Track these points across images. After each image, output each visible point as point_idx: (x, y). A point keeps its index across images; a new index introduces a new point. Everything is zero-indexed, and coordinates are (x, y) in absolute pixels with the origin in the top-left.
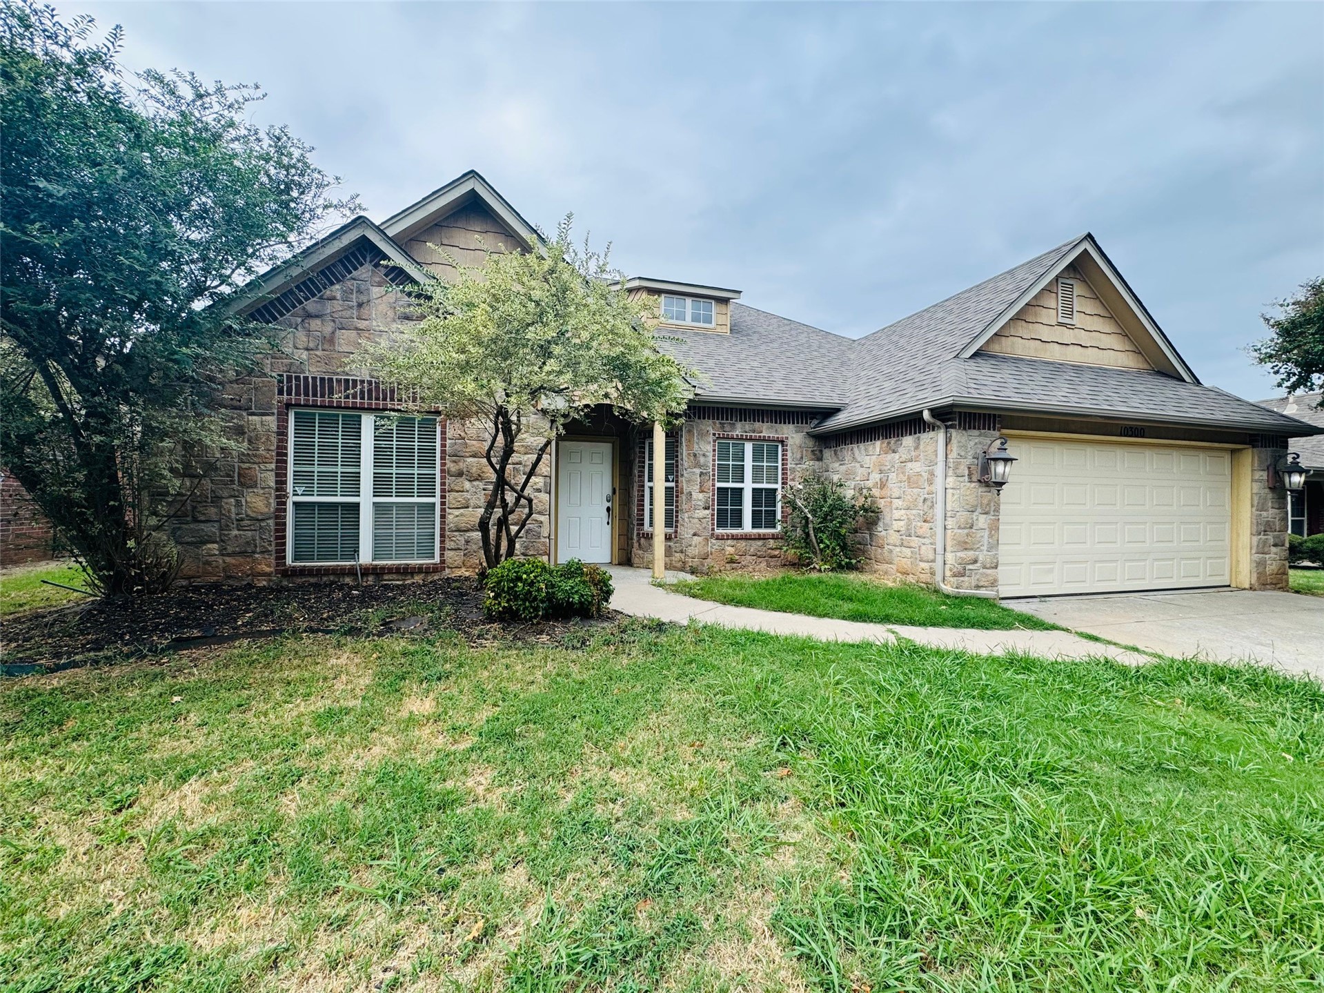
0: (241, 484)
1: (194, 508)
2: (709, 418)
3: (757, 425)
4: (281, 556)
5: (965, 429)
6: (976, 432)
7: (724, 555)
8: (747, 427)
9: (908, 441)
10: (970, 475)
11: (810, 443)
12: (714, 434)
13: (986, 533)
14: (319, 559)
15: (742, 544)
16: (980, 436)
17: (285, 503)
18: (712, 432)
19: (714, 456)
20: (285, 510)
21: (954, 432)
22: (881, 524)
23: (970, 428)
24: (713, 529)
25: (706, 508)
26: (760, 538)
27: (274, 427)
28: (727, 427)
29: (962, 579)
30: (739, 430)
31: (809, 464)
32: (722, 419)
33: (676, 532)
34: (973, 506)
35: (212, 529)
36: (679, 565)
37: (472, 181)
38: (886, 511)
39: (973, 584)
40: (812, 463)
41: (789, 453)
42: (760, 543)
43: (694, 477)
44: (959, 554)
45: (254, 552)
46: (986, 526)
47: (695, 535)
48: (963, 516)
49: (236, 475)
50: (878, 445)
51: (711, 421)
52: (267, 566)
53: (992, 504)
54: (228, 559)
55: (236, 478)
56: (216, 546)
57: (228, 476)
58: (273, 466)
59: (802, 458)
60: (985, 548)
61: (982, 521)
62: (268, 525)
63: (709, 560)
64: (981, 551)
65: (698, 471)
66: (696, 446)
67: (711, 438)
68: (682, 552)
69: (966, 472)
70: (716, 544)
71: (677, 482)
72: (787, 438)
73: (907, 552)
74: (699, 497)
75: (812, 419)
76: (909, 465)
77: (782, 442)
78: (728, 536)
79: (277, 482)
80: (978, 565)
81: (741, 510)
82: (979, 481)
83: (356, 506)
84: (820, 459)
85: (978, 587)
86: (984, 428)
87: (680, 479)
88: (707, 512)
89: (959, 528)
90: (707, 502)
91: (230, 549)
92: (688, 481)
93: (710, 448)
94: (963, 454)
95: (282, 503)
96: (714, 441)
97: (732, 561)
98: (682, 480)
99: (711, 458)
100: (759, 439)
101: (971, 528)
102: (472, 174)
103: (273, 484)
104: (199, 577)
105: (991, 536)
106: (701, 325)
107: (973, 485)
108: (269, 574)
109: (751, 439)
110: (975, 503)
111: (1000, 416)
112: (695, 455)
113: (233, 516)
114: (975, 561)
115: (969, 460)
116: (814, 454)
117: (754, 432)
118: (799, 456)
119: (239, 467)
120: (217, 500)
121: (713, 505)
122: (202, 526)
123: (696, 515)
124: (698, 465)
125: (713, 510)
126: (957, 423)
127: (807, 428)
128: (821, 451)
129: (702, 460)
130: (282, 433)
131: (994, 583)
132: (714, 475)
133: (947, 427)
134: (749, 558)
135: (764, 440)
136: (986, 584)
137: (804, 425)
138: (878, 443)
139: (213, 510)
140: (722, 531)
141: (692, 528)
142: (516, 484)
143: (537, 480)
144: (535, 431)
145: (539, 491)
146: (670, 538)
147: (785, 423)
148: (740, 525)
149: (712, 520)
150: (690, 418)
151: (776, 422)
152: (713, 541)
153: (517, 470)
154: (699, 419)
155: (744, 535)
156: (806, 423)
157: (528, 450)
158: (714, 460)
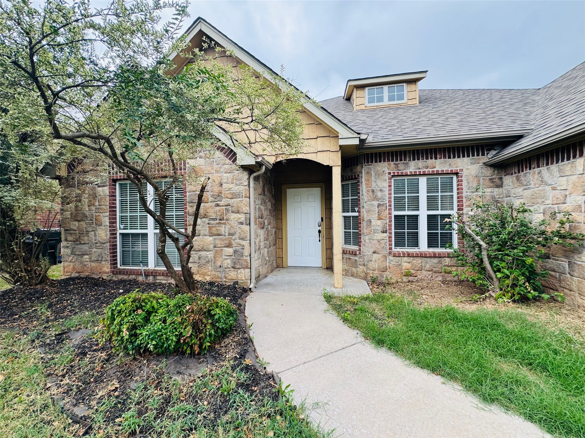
0: (96, 224)
1: (80, 237)
2: (384, 161)
3: (430, 162)
4: (114, 263)
7: (401, 269)
8: (420, 164)
11: (489, 172)
12: (389, 173)
15: (418, 261)
17: (116, 234)
18: (387, 171)
19: (390, 190)
20: (116, 238)
24: (390, 249)
25: (384, 232)
26: (434, 256)
27: (107, 192)
28: (401, 167)
30: (413, 166)
31: (487, 191)
32: (397, 160)
33: (360, 250)
36: (363, 275)
40: (489, 190)
41: (464, 183)
42: (435, 260)
43: (373, 208)
45: (101, 260)
47: (374, 252)
51: (386, 163)
52: (107, 267)
55: (94, 221)
56: (88, 257)
57: (91, 220)
58: (108, 214)
59: (479, 186)
62: (107, 246)
63: (387, 273)
65: (376, 203)
66: (374, 184)
67: (387, 177)
68: (364, 265)
70: (392, 261)
71: (359, 212)
72: (462, 170)
74: (377, 224)
75: (489, 150)
77: (457, 174)
78: (404, 254)
79: (110, 223)
81: (417, 233)
83: (146, 235)
84: (500, 186)
87: (362, 210)
88: (385, 235)
90: (384, 227)
91: (93, 259)
92: (368, 211)
93: (386, 184)
95: (113, 235)
96: (390, 179)
97: (409, 274)
98: (364, 211)
99: (387, 192)
100: (433, 174)
102: (199, 20)
103: (108, 224)
104: (82, 272)
106: (396, 102)
108: (108, 273)
109: (424, 174)
112: (373, 191)
113: (93, 241)
116: (493, 182)
117: (427, 167)
118: (475, 185)
119: (95, 216)
120: (87, 233)
121: (390, 229)
122: (83, 246)
123: (375, 238)
124: (376, 198)
125: (391, 233)
127: (484, 159)
128: (501, 179)
129: (379, 194)
130: (113, 196)
132: (390, 206)
134: (424, 273)
135: (438, 174)
137: (480, 156)
139: (86, 238)
140: (399, 250)
141: (372, 247)
142: (227, 220)
143: (240, 216)
144: (238, 182)
145: (242, 223)
146: (355, 255)
147: (459, 157)
148: (416, 245)
149: (390, 241)
150: (368, 162)
151: (449, 158)
152: (391, 258)
153: (227, 210)
154: (376, 162)
155: (421, 254)
156: (483, 155)
157: (234, 196)
158: (390, 194)
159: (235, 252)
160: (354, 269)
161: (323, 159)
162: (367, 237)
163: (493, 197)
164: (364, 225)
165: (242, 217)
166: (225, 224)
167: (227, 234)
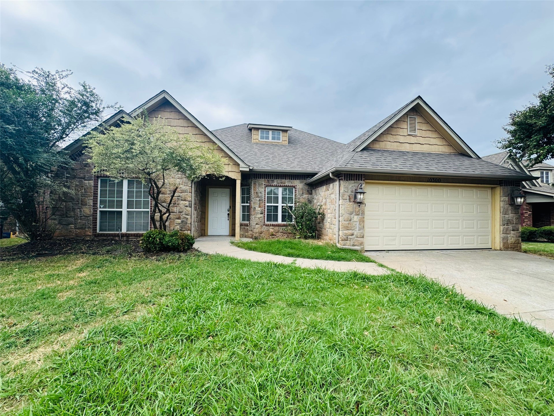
0: (82, 204)
1: (66, 212)
2: (263, 178)
3: (283, 180)
4: (95, 229)
5: (347, 180)
6: (353, 182)
7: (269, 232)
8: (279, 181)
9: (331, 185)
10: (350, 199)
11: (307, 187)
12: (265, 185)
13: (358, 223)
14: (108, 231)
15: (277, 228)
16: (354, 183)
17: (97, 211)
18: (264, 184)
19: (265, 193)
20: (97, 213)
21: (341, 182)
22: (325, 220)
23: (349, 180)
24: (264, 222)
25: (261, 214)
26: (284, 225)
27: (93, 184)
28: (270, 182)
29: (346, 242)
30: (276, 182)
31: (306, 196)
32: (268, 178)
33: (250, 223)
34: (351, 212)
35: (72, 220)
36: (251, 236)
37: (164, 94)
38: (326, 214)
39: (352, 244)
40: (307, 195)
41: (297, 192)
42: (284, 228)
43: (256, 201)
44: (344, 232)
45: (85, 228)
46: (358, 220)
47: (257, 224)
48: (346, 216)
49: (80, 201)
50: (324, 187)
51: (263, 179)
52: (90, 233)
53: (360, 211)
54: (77, 230)
55: (80, 202)
56: (73, 225)
57: (78, 201)
58: (92, 198)
59: (303, 193)
60: (357, 229)
61: (356, 218)
62: (90, 218)
63: (263, 234)
64: (356, 230)
65: (258, 199)
66: (257, 190)
67: (264, 186)
68: (251, 231)
69: (348, 198)
70: (265, 228)
71: (250, 203)
72: (296, 186)
73: (331, 230)
74: (258, 209)
75: (307, 177)
76: (331, 195)
77: (294, 187)
78: (270, 224)
79: (93, 204)
80: (354, 236)
81: (277, 215)
82: (354, 201)
83: (121, 212)
84: (311, 194)
85: (353, 245)
86: (356, 180)
87: (251, 202)
88: (262, 215)
89: (345, 221)
90: (262, 211)
91: (78, 227)
92: (254, 203)
93: (263, 190)
94: (346, 190)
95: (95, 211)
96: (265, 187)
97: (273, 235)
98: (252, 203)
99: (263, 194)
100: (284, 186)
101: (350, 220)
102: (164, 91)
103: (92, 204)
104: (67, 236)
105: (360, 224)
106: (276, 141)
107: (351, 203)
108: (90, 236)
109: (281, 186)
110: (352, 211)
111: (364, 175)
112: (257, 193)
113: (79, 215)
114: (353, 235)
115: (349, 193)
116: (308, 192)
117: (282, 183)
118: (301, 193)
119: (81, 199)
120: (74, 210)
121: (264, 212)
122: (69, 219)
123: (257, 216)
124: (258, 197)
125: (265, 214)
126: (343, 178)
127: (305, 181)
128: (311, 191)
129: (260, 195)
130: (96, 186)
131: (362, 244)
132: (265, 201)
133: (340, 180)
134: (279, 233)
135: (286, 186)
136: (358, 244)
138: (325, 187)
139: (72, 213)
140: (269, 223)
141: (255, 221)
142: (178, 204)
143: (186, 203)
144: (185, 184)
145: (187, 206)
146: (247, 226)
147: (295, 179)
148: (277, 220)
149: (264, 218)
150: (255, 178)
151: (291, 179)
152: (265, 227)
153: (178, 199)
154: (259, 178)
155: (278, 224)
156: (305, 179)
157: (183, 191)
158: (265, 195)
159: (182, 222)
160: (246, 234)
161: (232, 176)
162: (253, 216)
163: (308, 199)
164: (252, 209)
165: (187, 203)
166: (176, 206)
167: (178, 212)
